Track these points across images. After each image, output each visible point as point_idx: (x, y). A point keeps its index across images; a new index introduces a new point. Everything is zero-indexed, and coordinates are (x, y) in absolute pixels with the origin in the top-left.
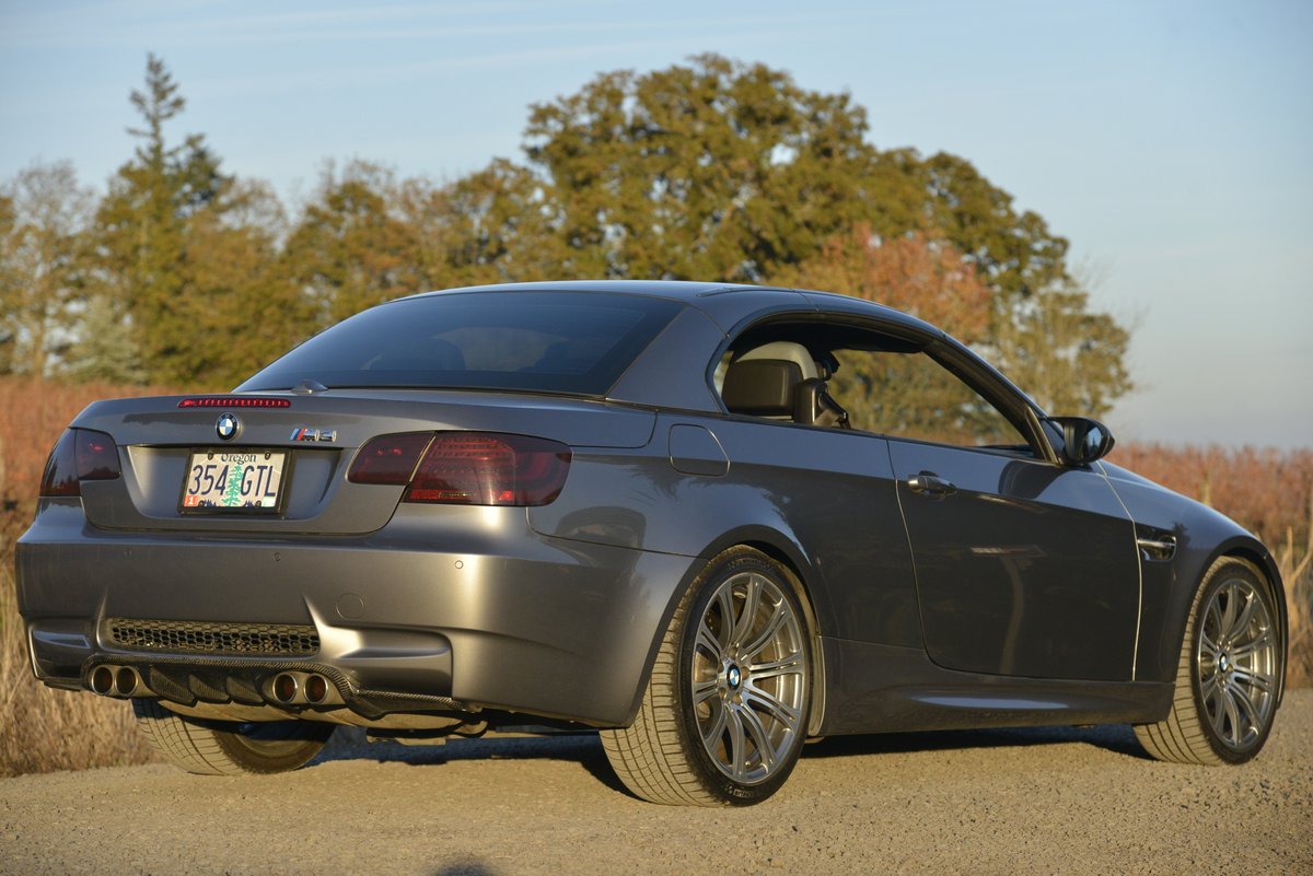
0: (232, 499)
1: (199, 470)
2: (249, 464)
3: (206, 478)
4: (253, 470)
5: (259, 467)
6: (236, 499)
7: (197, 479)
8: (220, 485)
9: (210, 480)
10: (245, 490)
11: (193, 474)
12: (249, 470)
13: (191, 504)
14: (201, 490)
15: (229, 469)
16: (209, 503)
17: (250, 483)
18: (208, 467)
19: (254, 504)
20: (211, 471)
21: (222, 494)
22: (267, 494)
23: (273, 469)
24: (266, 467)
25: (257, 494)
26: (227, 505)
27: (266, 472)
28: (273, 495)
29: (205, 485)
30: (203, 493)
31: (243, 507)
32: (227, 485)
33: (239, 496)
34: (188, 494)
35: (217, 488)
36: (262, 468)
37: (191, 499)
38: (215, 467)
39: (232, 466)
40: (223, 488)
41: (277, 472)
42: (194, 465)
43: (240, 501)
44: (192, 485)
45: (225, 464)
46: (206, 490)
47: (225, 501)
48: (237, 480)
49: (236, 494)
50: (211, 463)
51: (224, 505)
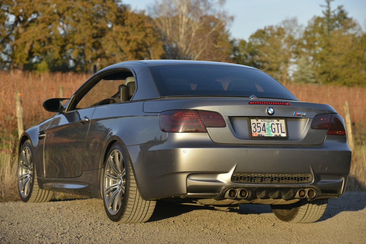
0: (269, 134)
1: (254, 125)
2: (272, 123)
3: (258, 127)
4: (274, 125)
5: (276, 124)
6: (271, 134)
7: (255, 127)
8: (264, 129)
9: (259, 128)
10: (274, 131)
11: (253, 126)
12: (273, 125)
13: (255, 135)
14: (257, 131)
15: (265, 125)
16: (261, 135)
17: (274, 129)
18: (257, 124)
19: (278, 135)
20: (259, 125)
21: (265, 132)
22: (282, 132)
23: (282, 125)
24: (279, 124)
25: (278, 132)
26: (268, 136)
27: (279, 126)
28: (284, 133)
29: (258, 129)
30: (258, 132)
31: (275, 137)
32: (266, 129)
33: (272, 133)
34: (253, 132)
35: (263, 130)
36: (278, 124)
37: (254, 134)
38: (260, 123)
39: (266, 123)
40: (265, 130)
41: (284, 125)
42: (252, 123)
43: (273, 135)
44: (253, 129)
45: (263, 123)
46: (259, 131)
47: (267, 135)
48: (269, 128)
49: (270, 132)
50: (258, 122)
51: (267, 136)
